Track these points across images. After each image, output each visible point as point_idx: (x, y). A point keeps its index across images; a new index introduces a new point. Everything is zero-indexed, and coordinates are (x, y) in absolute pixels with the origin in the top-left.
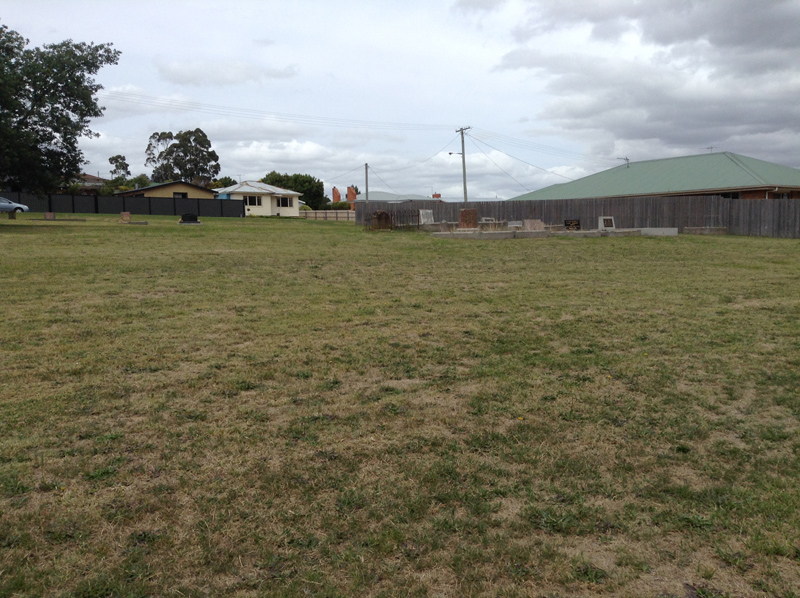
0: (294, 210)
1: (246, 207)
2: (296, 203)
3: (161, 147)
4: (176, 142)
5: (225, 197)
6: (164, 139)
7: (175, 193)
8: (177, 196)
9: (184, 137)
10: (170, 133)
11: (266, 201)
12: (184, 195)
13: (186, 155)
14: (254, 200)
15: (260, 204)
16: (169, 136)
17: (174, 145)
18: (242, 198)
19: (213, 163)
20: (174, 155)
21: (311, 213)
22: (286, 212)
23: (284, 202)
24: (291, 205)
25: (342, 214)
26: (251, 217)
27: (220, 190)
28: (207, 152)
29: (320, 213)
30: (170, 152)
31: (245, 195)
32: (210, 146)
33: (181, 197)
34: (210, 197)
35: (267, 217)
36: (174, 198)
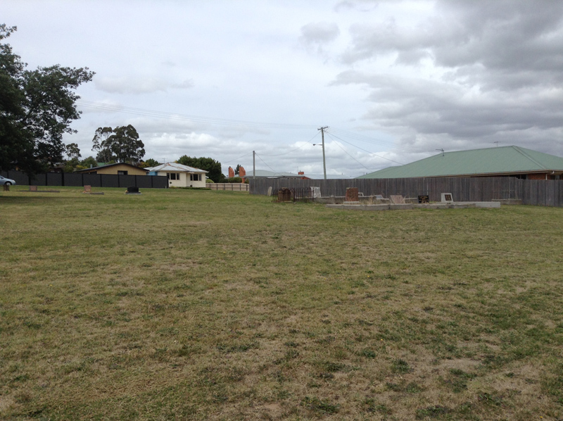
0: (202, 183)
1: (170, 181)
2: (204, 178)
3: (104, 138)
4: (114, 134)
5: (154, 174)
6: (106, 132)
7: (119, 171)
8: (120, 174)
9: (120, 131)
10: (110, 128)
11: (183, 177)
12: (125, 173)
13: (121, 143)
14: (174, 176)
15: (178, 179)
16: (109, 130)
17: (113, 136)
18: (165, 175)
19: (140, 149)
20: (112, 143)
21: (214, 185)
22: (197, 184)
23: (195, 177)
24: (200, 180)
25: (236, 185)
26: (173, 188)
27: (150, 169)
28: (136, 141)
29: (220, 185)
30: (109, 141)
31: (168, 172)
32: (138, 137)
33: (123, 174)
34: (144, 174)
35: (183, 188)
36: (118, 175)
